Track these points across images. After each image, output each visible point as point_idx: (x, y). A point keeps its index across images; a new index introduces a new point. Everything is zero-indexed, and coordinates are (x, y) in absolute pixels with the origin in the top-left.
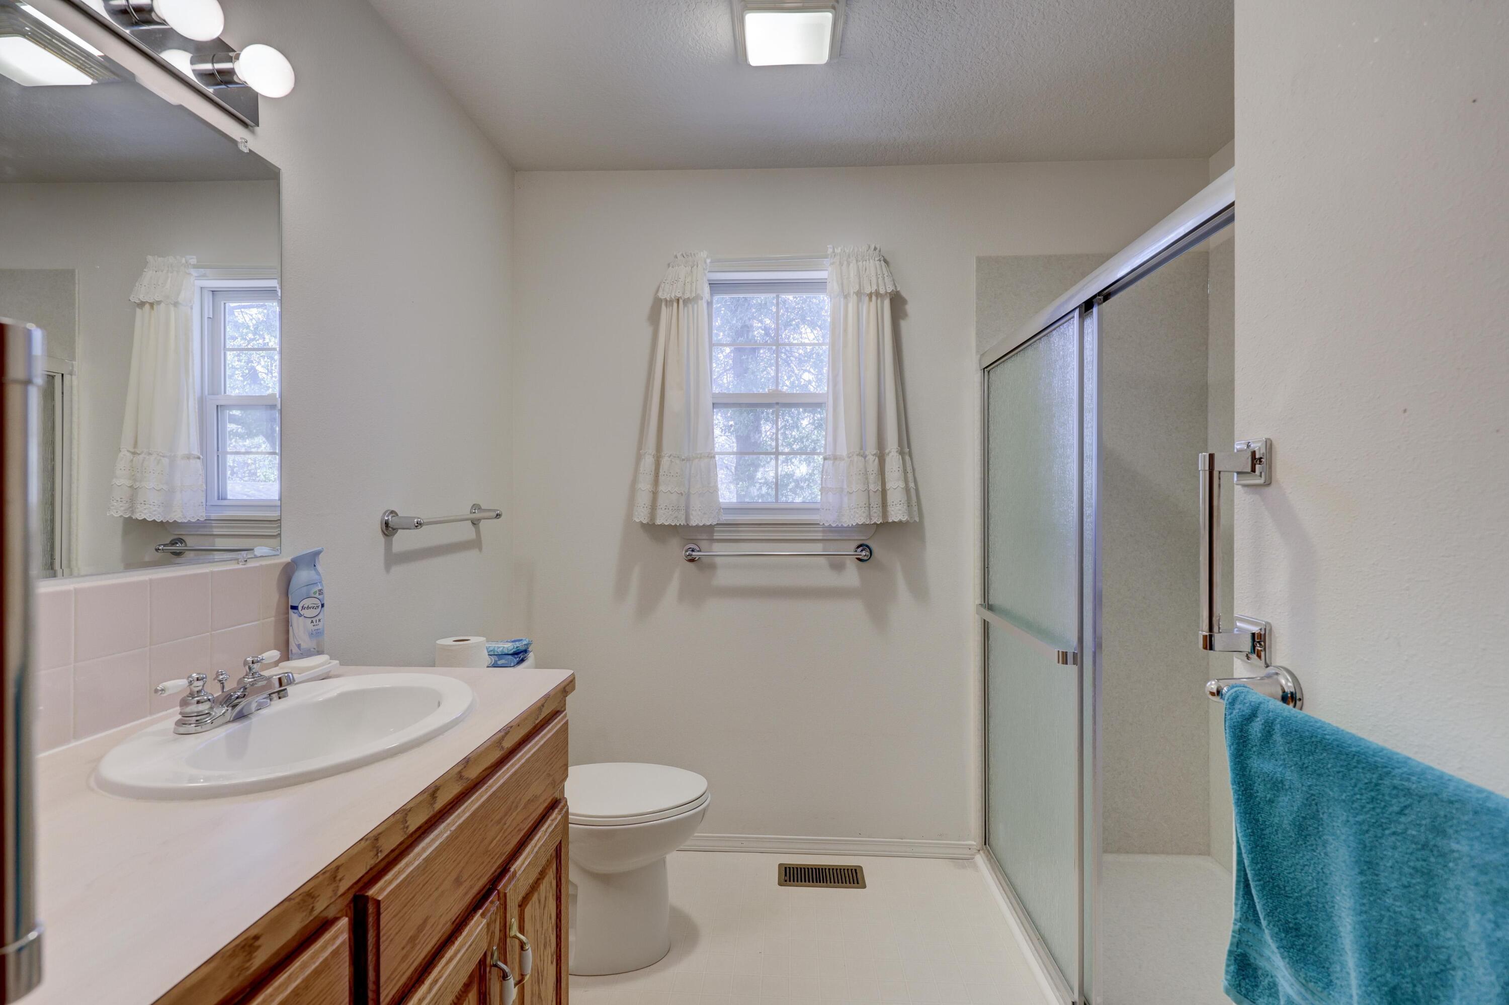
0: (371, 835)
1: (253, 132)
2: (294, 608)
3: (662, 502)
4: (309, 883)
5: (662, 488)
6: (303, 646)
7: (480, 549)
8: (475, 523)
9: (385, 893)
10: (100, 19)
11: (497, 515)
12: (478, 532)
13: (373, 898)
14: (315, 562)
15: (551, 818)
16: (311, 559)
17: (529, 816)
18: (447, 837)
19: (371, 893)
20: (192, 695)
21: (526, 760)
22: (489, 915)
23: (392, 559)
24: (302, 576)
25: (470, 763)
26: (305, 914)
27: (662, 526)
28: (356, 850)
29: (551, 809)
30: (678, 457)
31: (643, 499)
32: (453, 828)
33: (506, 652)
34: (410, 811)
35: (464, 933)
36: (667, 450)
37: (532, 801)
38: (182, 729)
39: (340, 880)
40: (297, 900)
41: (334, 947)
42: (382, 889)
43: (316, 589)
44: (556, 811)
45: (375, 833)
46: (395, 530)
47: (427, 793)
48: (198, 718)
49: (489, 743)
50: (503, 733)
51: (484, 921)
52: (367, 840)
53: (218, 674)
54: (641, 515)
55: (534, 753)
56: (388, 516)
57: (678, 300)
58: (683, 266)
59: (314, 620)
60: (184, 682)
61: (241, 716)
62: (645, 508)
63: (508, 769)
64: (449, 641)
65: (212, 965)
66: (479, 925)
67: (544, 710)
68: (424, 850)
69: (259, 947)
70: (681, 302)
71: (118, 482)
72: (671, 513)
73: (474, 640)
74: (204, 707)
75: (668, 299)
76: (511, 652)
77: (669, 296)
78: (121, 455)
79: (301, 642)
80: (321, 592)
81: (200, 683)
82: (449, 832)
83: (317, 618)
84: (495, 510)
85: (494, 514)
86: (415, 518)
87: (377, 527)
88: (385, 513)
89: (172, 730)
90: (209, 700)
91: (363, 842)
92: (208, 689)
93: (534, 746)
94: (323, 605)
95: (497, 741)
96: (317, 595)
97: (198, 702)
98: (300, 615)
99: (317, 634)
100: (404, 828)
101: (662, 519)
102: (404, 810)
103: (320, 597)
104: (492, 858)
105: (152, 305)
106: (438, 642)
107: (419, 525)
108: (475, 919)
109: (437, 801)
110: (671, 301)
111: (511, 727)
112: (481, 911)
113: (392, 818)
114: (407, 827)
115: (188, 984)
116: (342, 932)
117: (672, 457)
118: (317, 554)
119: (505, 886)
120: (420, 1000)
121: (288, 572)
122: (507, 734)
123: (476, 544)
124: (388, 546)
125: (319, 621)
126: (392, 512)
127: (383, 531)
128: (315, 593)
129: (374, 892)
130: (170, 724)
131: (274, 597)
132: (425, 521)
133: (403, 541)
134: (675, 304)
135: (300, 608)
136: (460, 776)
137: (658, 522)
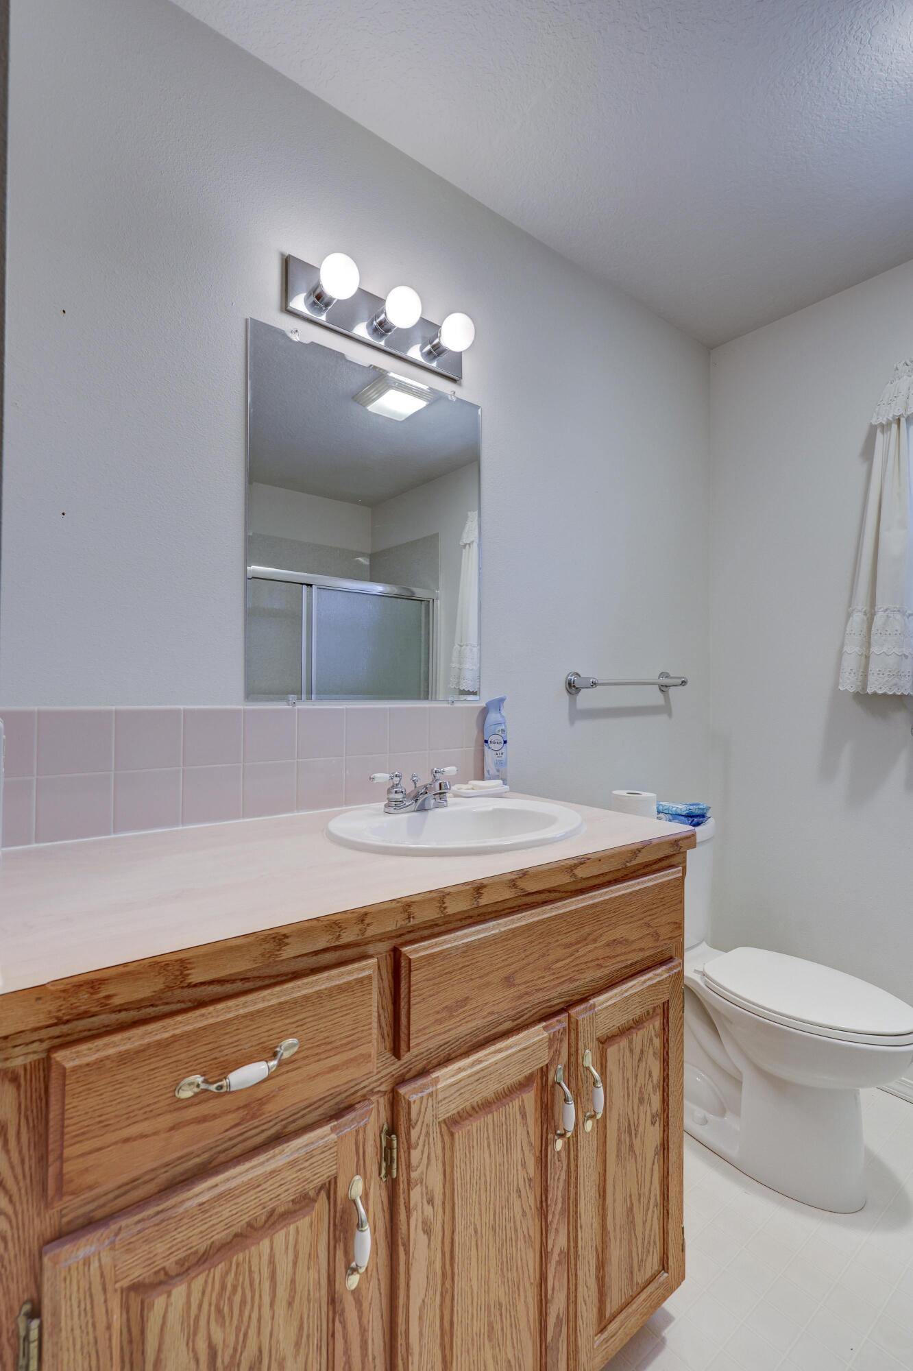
0: (404, 900)
1: (460, 385)
2: (486, 742)
3: (874, 667)
4: (339, 915)
5: (875, 649)
6: (491, 772)
7: (670, 715)
8: (663, 688)
9: (418, 955)
10: (365, 341)
11: (683, 682)
12: (667, 699)
13: (405, 954)
14: (500, 707)
15: (654, 972)
16: (498, 704)
17: (614, 957)
18: (494, 935)
19: (404, 949)
20: (393, 787)
21: (610, 899)
22: (552, 1031)
23: (576, 715)
24: (493, 717)
25: (527, 876)
26: (331, 937)
27: (875, 694)
28: (386, 906)
29: (660, 964)
30: (899, 611)
31: (851, 662)
32: (503, 929)
33: (679, 812)
34: (448, 894)
35: (521, 1035)
36: (880, 604)
37: (620, 943)
38: (387, 810)
39: (368, 925)
40: (324, 923)
41: (360, 976)
42: (416, 951)
43: (500, 728)
44: (664, 968)
45: (409, 900)
46: (578, 690)
47: (470, 886)
48: (396, 803)
49: (555, 865)
50: (576, 861)
51: (546, 1034)
52: (398, 902)
53: (414, 776)
54: (849, 684)
55: (623, 895)
56: (571, 676)
57: (899, 420)
58: (905, 377)
59: (498, 752)
60: (387, 776)
61: (422, 809)
62: (853, 675)
63: (584, 899)
64: (624, 793)
65: (248, 940)
66: (539, 1035)
67: (640, 855)
68: (467, 936)
69: (287, 944)
70: (903, 421)
71: (454, 665)
72: (887, 679)
73: (645, 794)
74: (399, 796)
75: (884, 423)
76: (684, 813)
77: (885, 419)
78: (455, 647)
79: (490, 769)
80: (503, 731)
81: (398, 779)
82: (497, 931)
83: (500, 752)
84: (680, 678)
85: (680, 681)
86: (590, 678)
87: (562, 686)
88: (568, 675)
89: (383, 810)
90: (402, 792)
91: (394, 903)
92: (403, 784)
93: (625, 888)
94: (505, 742)
95: (571, 867)
96: (500, 733)
97: (396, 792)
98: (489, 748)
99: (500, 764)
100: (441, 907)
101: (876, 686)
102: (443, 892)
103: (503, 735)
104: (557, 978)
105: (469, 544)
106: (614, 792)
107: (594, 684)
108: (536, 1028)
109: (482, 897)
110: (889, 424)
111: (589, 859)
112: (544, 1024)
113: (426, 894)
114: (445, 908)
115: (229, 944)
116: (370, 968)
117: (888, 611)
118: (502, 700)
119: (578, 1013)
120: (460, 1068)
121: (485, 712)
122: (581, 864)
123: (666, 709)
124: (573, 704)
125: (502, 754)
126: (577, 674)
127: (566, 688)
128: (499, 731)
129: (406, 950)
130: (381, 805)
131: (474, 732)
132: (600, 682)
133: (586, 699)
134: (894, 426)
135: (489, 742)
136: (513, 883)
137: (870, 691)
